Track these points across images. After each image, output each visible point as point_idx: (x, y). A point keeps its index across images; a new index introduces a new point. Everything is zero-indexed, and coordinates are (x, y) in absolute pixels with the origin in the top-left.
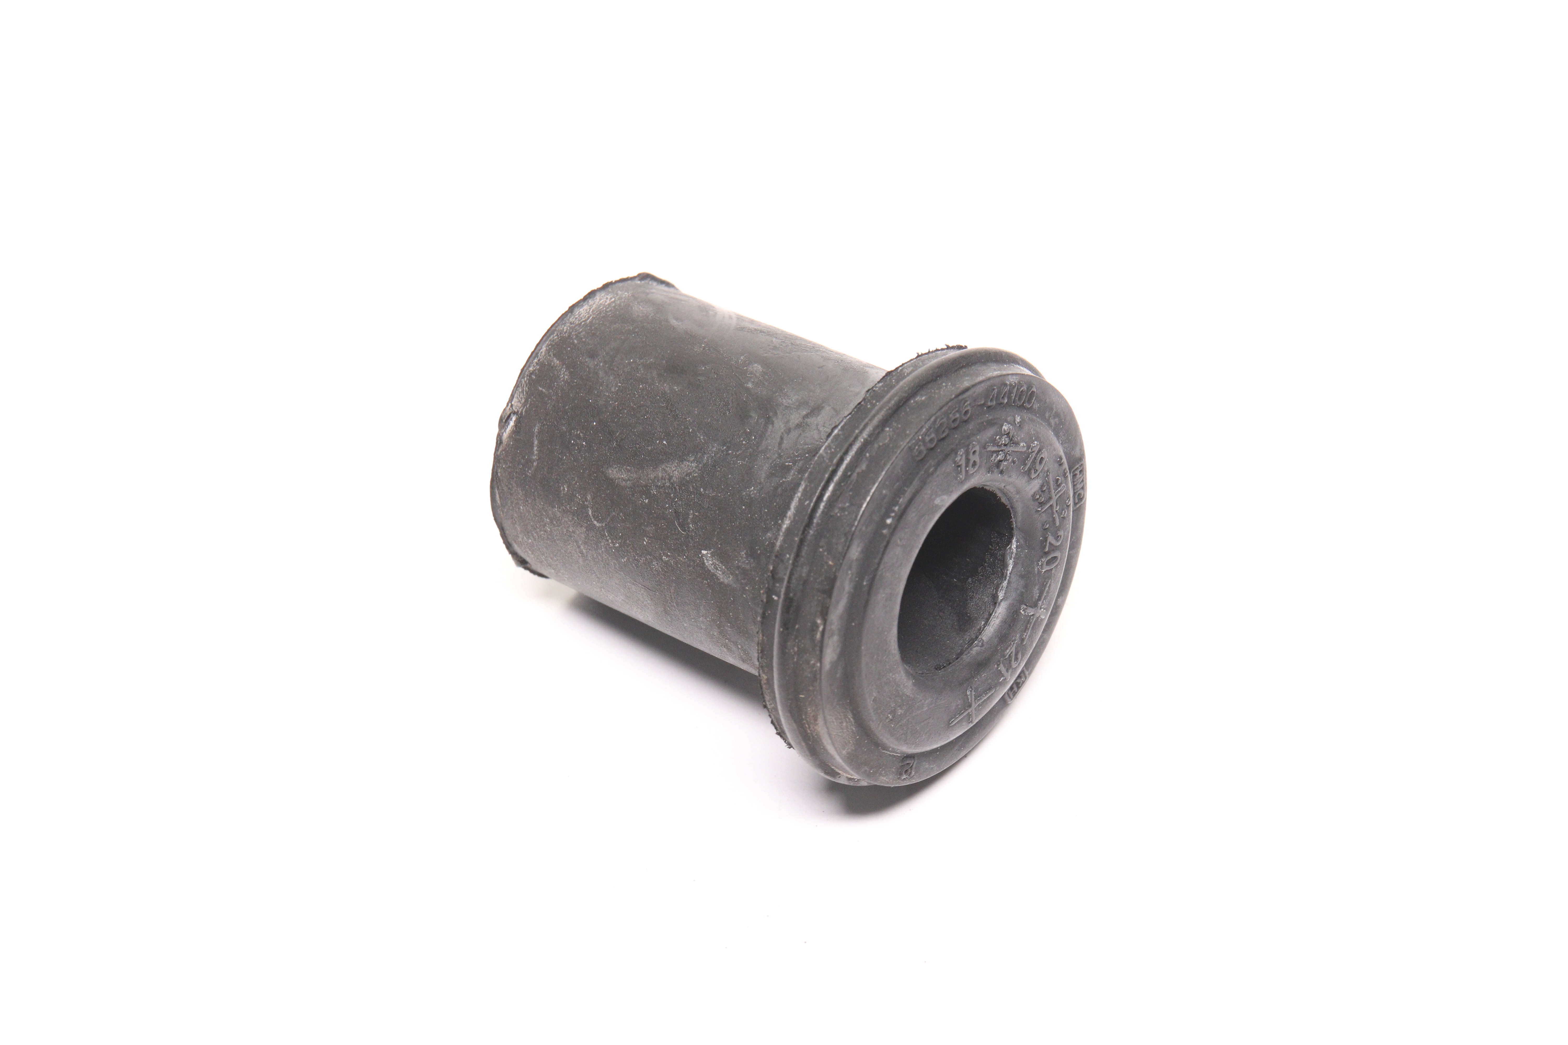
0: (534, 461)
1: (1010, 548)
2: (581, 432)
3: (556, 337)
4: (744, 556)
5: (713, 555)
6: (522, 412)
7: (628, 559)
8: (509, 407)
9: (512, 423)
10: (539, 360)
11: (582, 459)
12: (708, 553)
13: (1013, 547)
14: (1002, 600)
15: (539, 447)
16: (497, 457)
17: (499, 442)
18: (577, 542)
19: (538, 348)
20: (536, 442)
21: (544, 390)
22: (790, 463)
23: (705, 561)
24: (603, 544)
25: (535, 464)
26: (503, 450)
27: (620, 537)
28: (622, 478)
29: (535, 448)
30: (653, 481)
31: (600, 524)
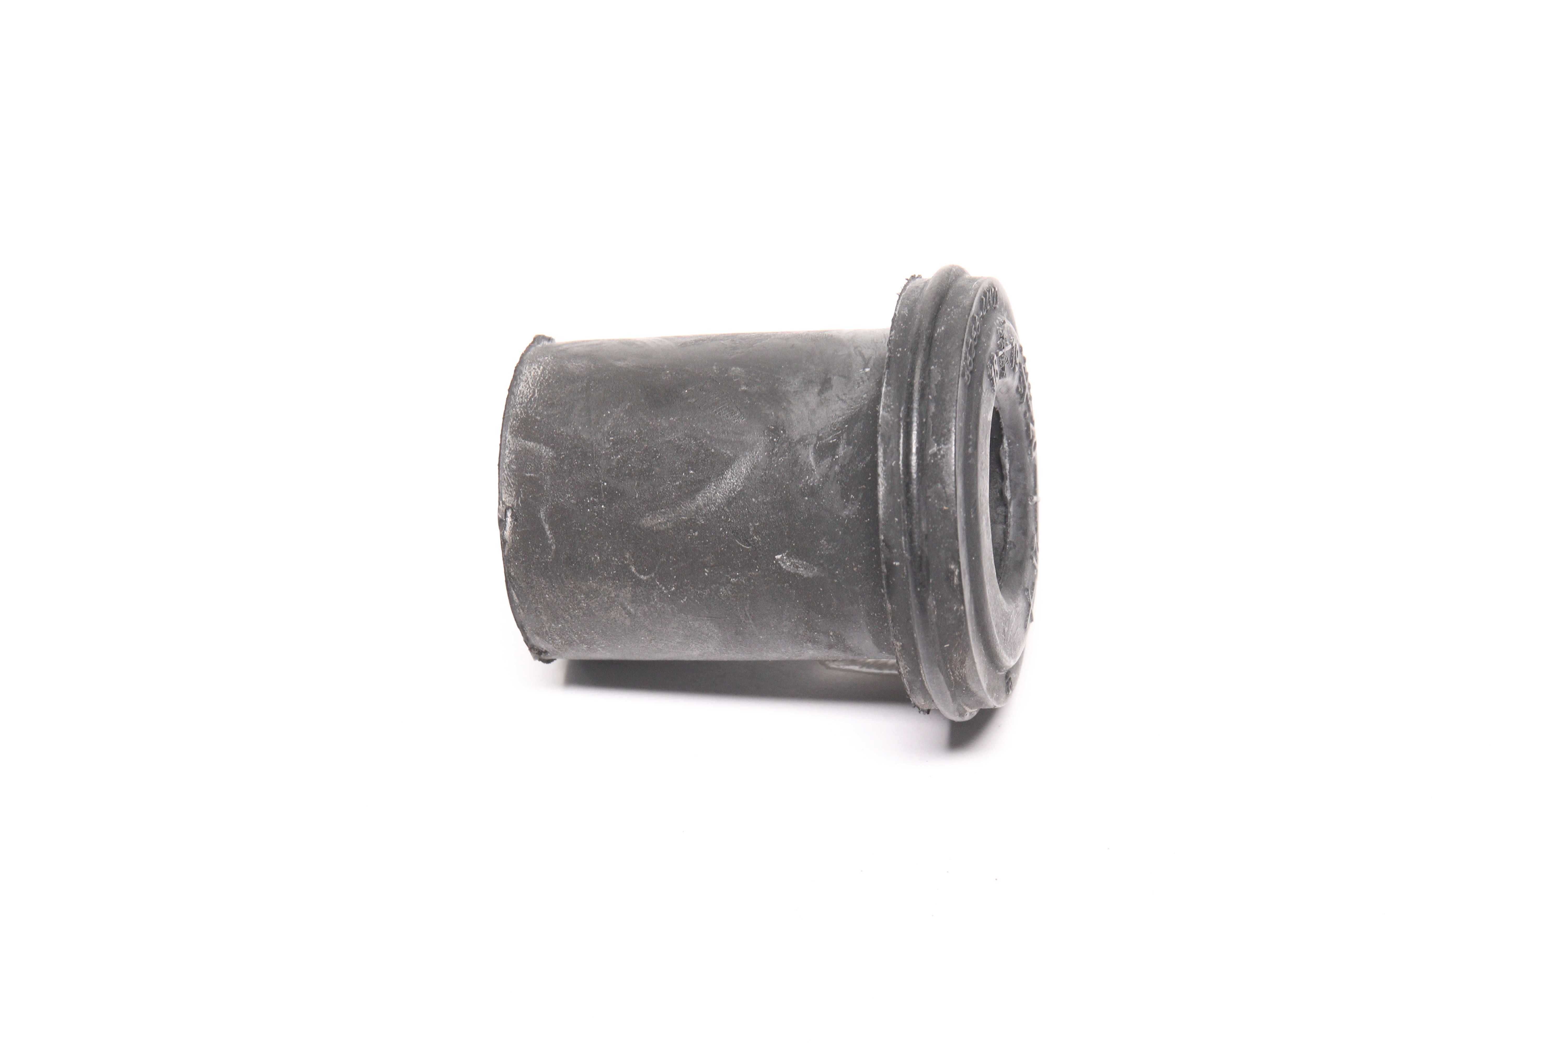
0: (551, 545)
1: (1003, 448)
2: (594, 497)
3: (514, 422)
4: (825, 543)
5: (788, 556)
6: (518, 505)
7: (689, 598)
8: (501, 505)
9: (509, 520)
10: (510, 449)
11: (606, 522)
12: (782, 556)
13: (1005, 446)
14: (1011, 500)
15: (552, 530)
16: (505, 558)
17: (504, 542)
18: (622, 605)
19: (503, 438)
20: (547, 527)
21: (532, 475)
22: (834, 439)
23: (782, 565)
24: (655, 594)
25: (554, 547)
26: (510, 549)
27: (676, 580)
28: (660, 523)
29: (548, 533)
30: (697, 512)
31: (648, 577)
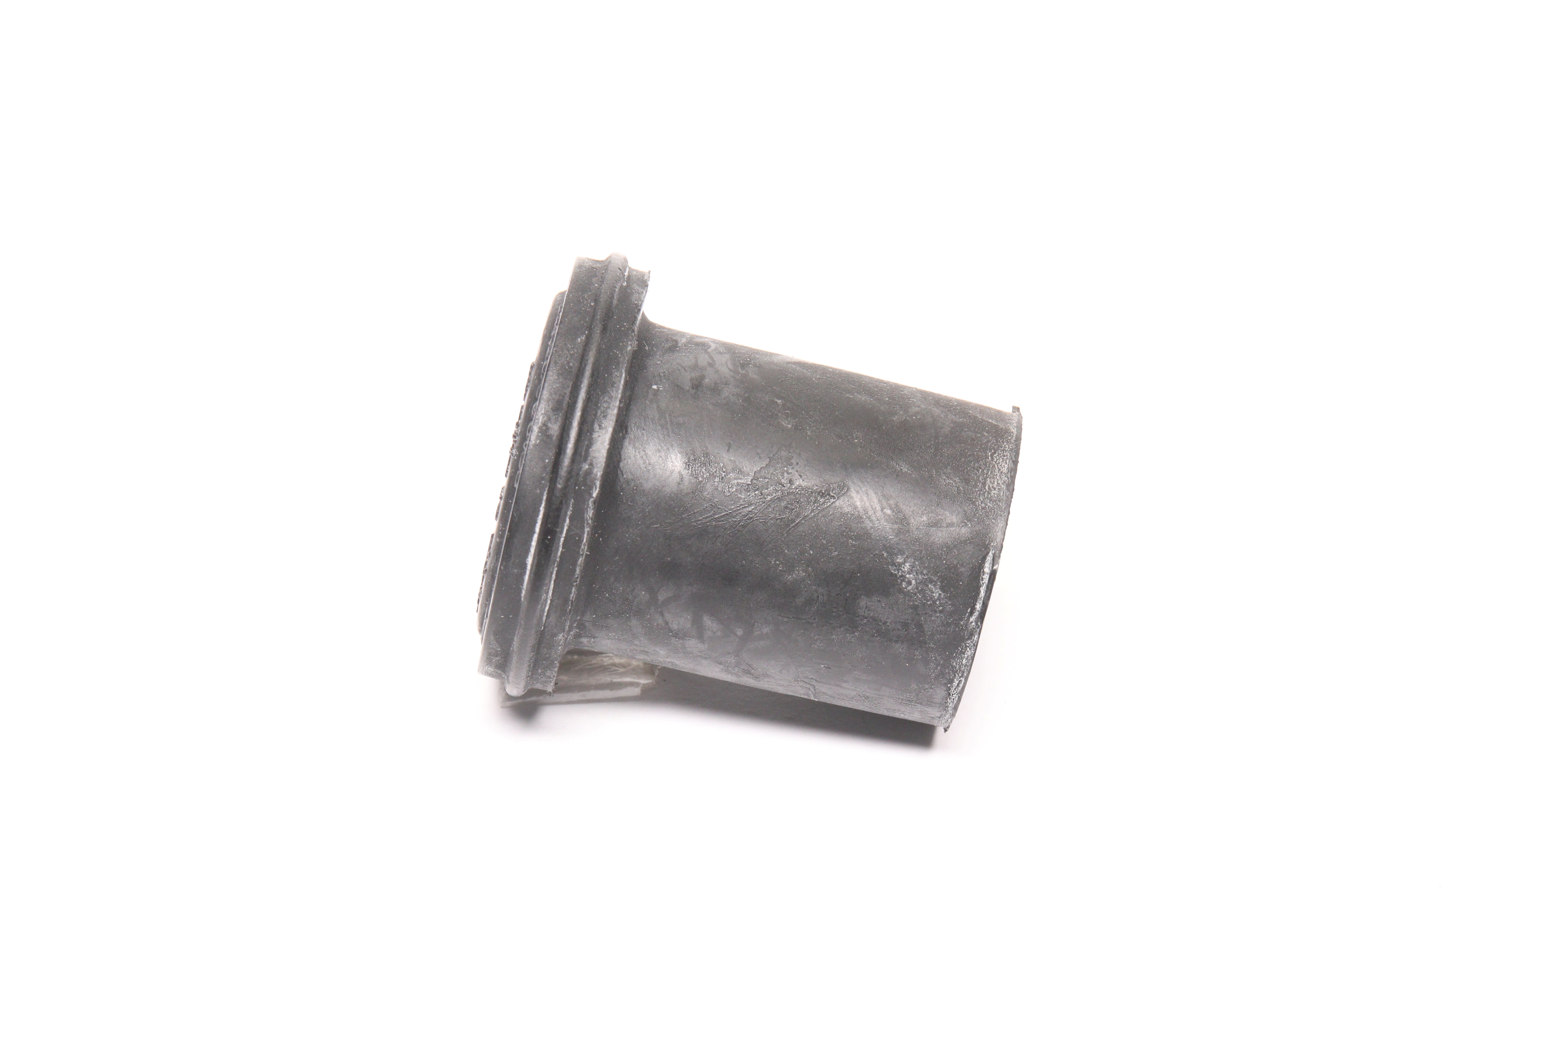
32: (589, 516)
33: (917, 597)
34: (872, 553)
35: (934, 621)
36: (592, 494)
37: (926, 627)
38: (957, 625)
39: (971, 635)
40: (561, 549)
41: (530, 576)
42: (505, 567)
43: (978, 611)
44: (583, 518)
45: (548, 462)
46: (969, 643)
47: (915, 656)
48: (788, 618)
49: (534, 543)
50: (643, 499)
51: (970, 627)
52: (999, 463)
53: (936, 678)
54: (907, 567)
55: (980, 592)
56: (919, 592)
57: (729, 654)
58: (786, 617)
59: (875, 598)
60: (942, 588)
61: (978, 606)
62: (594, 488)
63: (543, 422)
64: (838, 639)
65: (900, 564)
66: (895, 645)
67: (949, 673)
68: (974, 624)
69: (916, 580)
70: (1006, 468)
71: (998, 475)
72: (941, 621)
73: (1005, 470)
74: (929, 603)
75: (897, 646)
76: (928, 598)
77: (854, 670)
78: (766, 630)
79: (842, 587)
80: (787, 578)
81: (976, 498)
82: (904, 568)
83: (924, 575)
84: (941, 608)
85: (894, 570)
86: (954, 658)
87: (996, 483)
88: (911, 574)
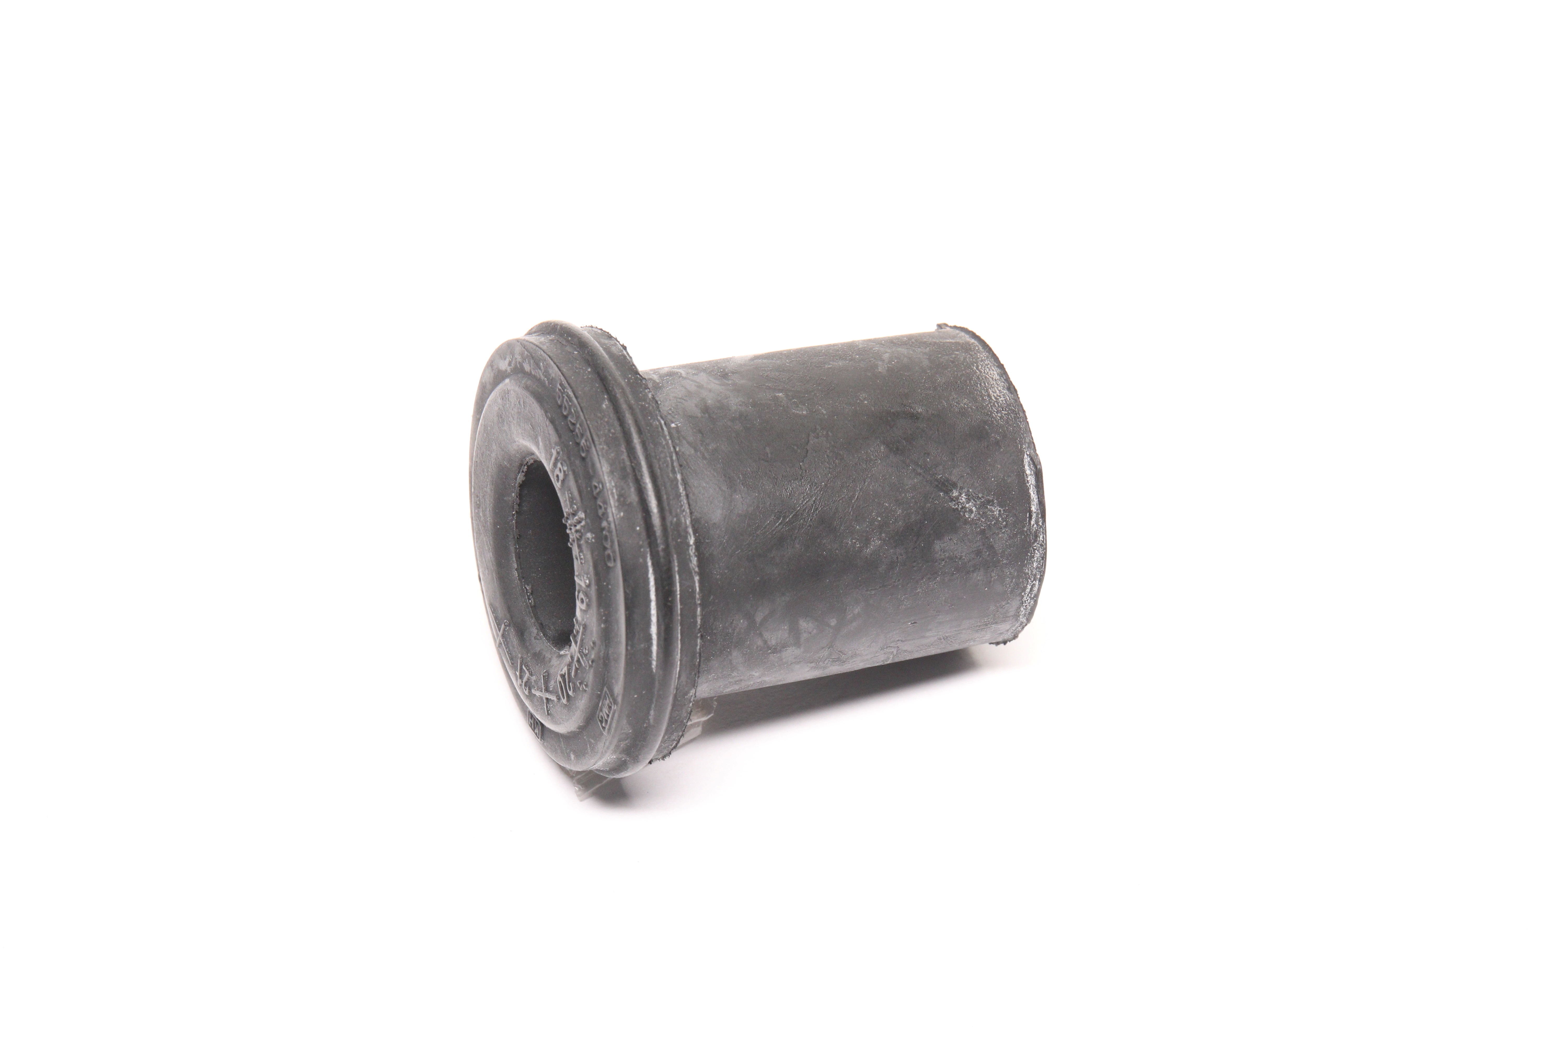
32: (694, 564)
33: (982, 521)
34: (930, 498)
35: (1002, 537)
36: (689, 543)
37: (996, 546)
38: (1022, 532)
39: (1036, 536)
40: (679, 607)
41: (658, 645)
42: (632, 646)
43: (1035, 512)
44: (689, 568)
45: (640, 529)
46: (1035, 546)
47: (992, 578)
48: (875, 589)
49: (654, 611)
50: (718, 532)
51: (1033, 530)
52: (988, 373)
53: (1012, 592)
54: (963, 498)
55: (1030, 494)
56: (982, 516)
57: (823, 648)
58: (873, 590)
59: (946, 538)
60: (1000, 505)
61: (1034, 508)
62: (689, 537)
63: (618, 493)
64: (923, 590)
65: (957, 498)
66: (973, 575)
67: (1023, 582)
68: (1035, 526)
69: (976, 507)
70: (996, 375)
71: (994, 383)
72: (1008, 535)
73: (996, 377)
74: (993, 523)
75: (975, 575)
76: (991, 518)
77: (938, 615)
78: (857, 610)
79: (915, 540)
80: (866, 552)
81: (990, 411)
82: (961, 499)
83: (980, 499)
84: (1005, 523)
85: (955, 505)
86: (1025, 565)
87: (998, 391)
88: (969, 503)
